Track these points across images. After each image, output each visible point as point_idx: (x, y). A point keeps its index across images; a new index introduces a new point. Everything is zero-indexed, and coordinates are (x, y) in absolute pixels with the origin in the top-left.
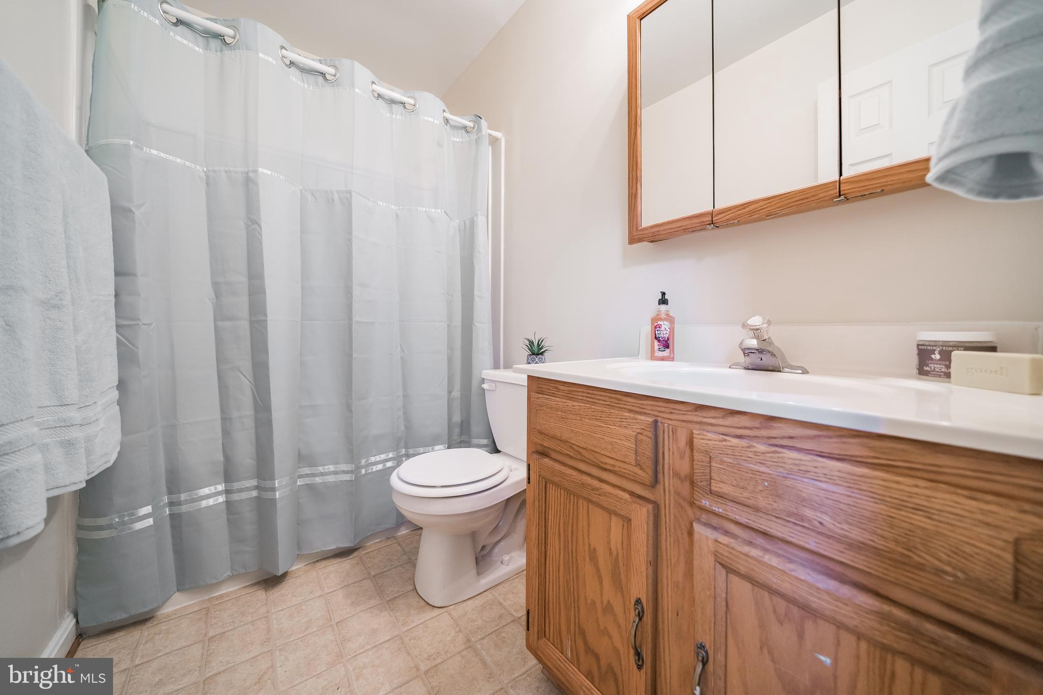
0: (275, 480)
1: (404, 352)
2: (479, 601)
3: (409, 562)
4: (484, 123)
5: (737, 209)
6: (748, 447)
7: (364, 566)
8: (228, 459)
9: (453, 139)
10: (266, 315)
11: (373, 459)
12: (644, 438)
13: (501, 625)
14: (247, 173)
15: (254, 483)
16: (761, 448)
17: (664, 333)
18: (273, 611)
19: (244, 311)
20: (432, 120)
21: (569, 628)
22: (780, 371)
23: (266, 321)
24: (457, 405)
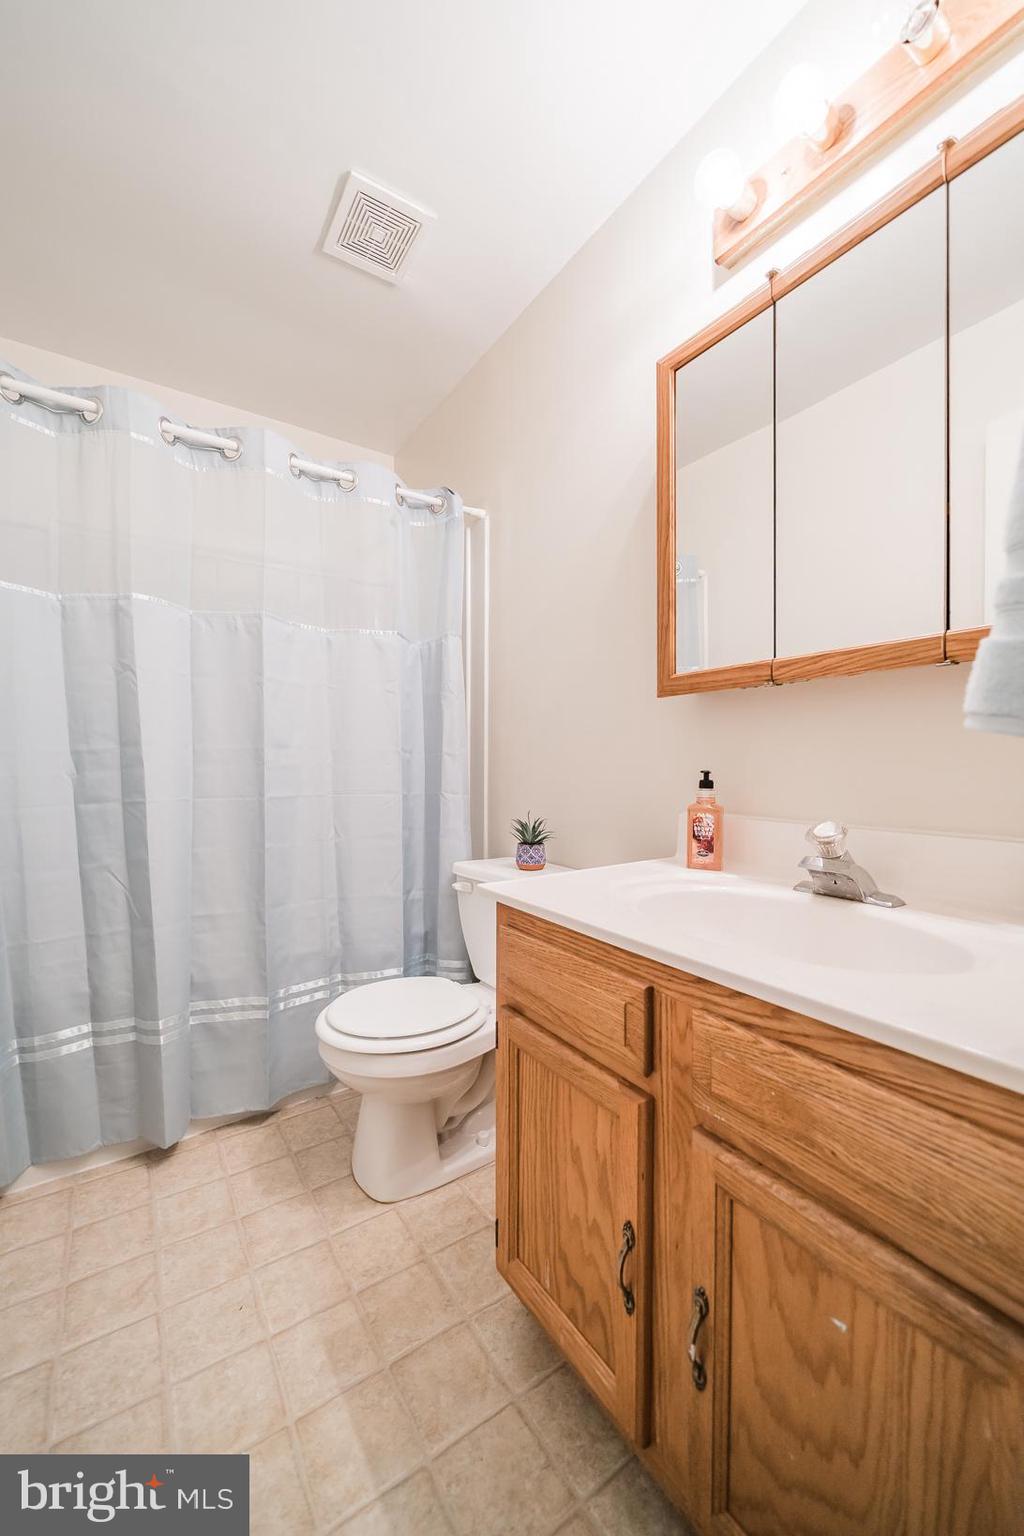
0: (158, 1020)
1: (339, 836)
2: (440, 1197)
3: (346, 1135)
4: (457, 499)
5: (807, 663)
6: (755, 1042)
7: (283, 1138)
8: (95, 992)
9: (411, 523)
10: (144, 797)
11: (295, 989)
12: (635, 1011)
13: (469, 1233)
14: (117, 600)
15: (130, 1022)
16: (769, 1045)
17: (706, 831)
18: (158, 1197)
19: (114, 790)
20: (379, 501)
21: (547, 1250)
22: (862, 901)
23: (144, 803)
24: (418, 912)
